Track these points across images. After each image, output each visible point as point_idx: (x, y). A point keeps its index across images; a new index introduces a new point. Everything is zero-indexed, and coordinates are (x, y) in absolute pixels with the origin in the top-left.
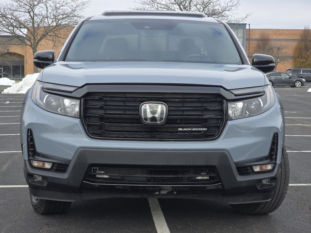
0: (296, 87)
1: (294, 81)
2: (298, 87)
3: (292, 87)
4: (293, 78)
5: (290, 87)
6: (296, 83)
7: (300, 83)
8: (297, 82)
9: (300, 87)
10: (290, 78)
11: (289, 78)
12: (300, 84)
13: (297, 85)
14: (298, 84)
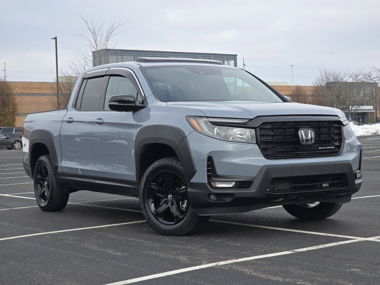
0: (15, 149)
1: (13, 142)
2: (17, 148)
3: (9, 149)
4: (11, 139)
5: (6, 149)
6: (15, 145)
7: (19, 143)
8: (16, 143)
9: (19, 149)
10: (7, 139)
11: (5, 138)
12: (19, 145)
13: (16, 147)
14: (17, 145)
